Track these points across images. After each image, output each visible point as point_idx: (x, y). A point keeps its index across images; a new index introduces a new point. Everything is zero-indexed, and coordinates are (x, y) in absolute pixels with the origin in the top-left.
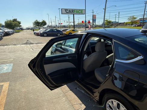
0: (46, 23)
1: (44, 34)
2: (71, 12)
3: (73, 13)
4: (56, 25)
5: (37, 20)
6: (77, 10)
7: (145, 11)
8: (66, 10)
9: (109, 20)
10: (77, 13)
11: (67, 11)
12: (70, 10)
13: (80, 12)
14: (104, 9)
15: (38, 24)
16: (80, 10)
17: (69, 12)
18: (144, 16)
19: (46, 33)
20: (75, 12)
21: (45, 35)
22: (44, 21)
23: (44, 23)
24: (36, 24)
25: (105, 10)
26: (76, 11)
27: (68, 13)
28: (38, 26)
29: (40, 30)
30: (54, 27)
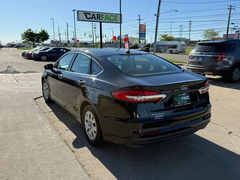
0: (48, 36)
1: (41, 56)
2: (95, 18)
3: (99, 20)
4: (69, 41)
5: (30, 30)
6: (107, 15)
7: (229, 23)
8: (86, 13)
9: (169, 36)
10: (107, 20)
11: (88, 16)
12: (93, 14)
13: (112, 18)
14: (155, 15)
15: (32, 37)
16: (112, 15)
17: (92, 18)
18: (228, 31)
19: (45, 55)
20: (104, 19)
21: (44, 58)
22: (43, 31)
23: (44, 36)
24: (28, 37)
25: (158, 17)
26: (105, 16)
27: (90, 20)
28: (32, 40)
29: (35, 49)
30: (66, 45)
